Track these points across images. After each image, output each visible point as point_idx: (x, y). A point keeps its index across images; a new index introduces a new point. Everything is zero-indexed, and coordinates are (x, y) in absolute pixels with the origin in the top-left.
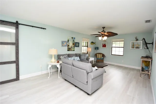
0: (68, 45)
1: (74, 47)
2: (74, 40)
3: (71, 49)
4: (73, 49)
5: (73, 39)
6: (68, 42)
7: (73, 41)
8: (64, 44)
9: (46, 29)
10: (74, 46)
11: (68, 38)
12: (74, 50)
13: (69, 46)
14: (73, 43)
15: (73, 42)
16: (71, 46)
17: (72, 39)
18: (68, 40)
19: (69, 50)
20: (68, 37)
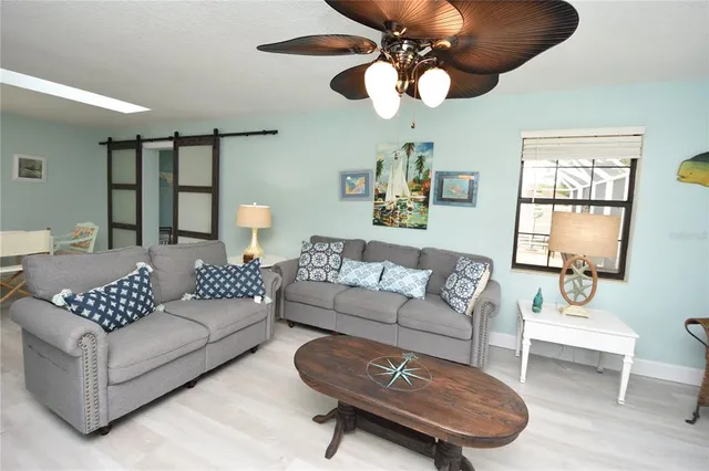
0: (377, 190)
1: (426, 203)
2: (421, 161)
3: (394, 215)
4: (411, 218)
5: (414, 156)
6: (378, 173)
7: (413, 166)
8: (353, 186)
9: (275, 132)
10: (422, 197)
11: (378, 153)
12: (422, 227)
13: (383, 196)
14: (411, 179)
15: (413, 173)
16: (395, 199)
17: (404, 153)
18: (379, 165)
19: (383, 217)
20: (381, 148)
